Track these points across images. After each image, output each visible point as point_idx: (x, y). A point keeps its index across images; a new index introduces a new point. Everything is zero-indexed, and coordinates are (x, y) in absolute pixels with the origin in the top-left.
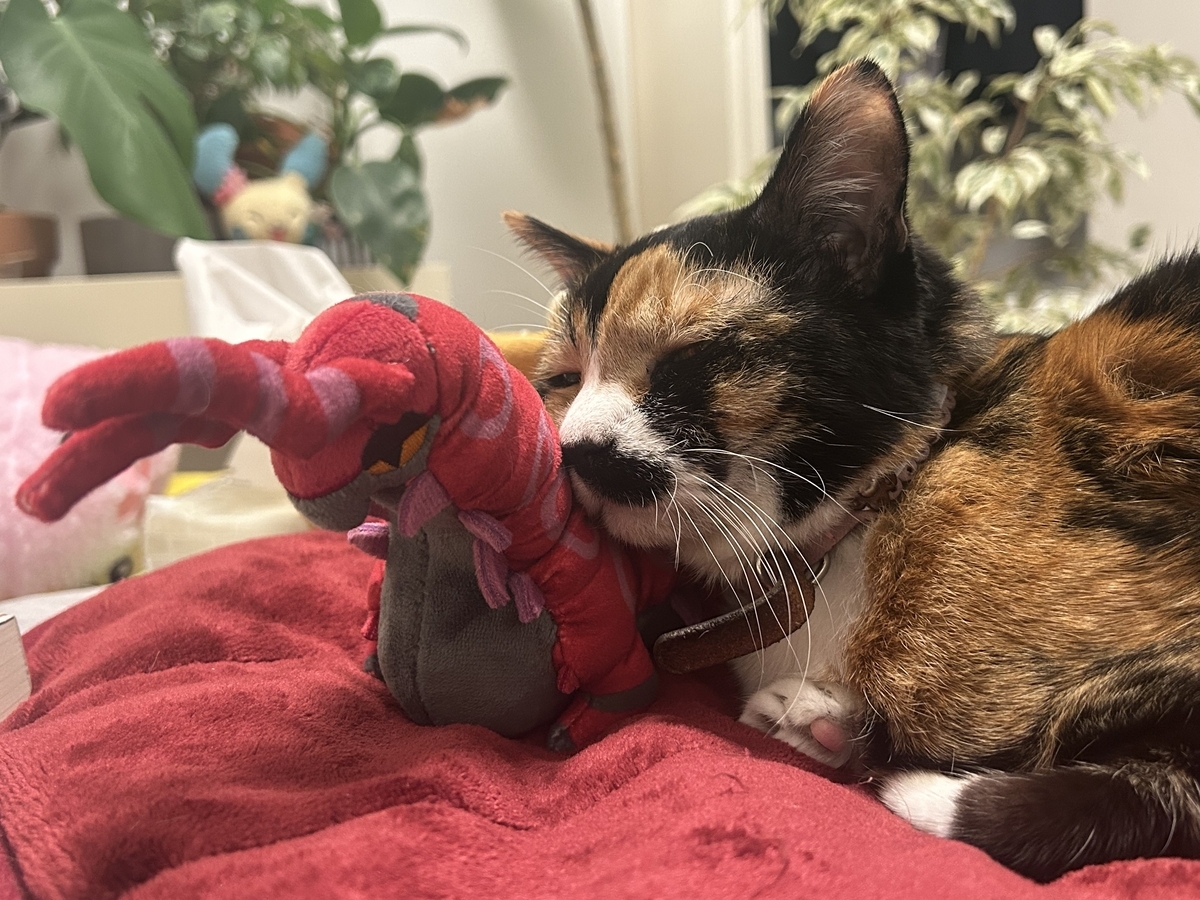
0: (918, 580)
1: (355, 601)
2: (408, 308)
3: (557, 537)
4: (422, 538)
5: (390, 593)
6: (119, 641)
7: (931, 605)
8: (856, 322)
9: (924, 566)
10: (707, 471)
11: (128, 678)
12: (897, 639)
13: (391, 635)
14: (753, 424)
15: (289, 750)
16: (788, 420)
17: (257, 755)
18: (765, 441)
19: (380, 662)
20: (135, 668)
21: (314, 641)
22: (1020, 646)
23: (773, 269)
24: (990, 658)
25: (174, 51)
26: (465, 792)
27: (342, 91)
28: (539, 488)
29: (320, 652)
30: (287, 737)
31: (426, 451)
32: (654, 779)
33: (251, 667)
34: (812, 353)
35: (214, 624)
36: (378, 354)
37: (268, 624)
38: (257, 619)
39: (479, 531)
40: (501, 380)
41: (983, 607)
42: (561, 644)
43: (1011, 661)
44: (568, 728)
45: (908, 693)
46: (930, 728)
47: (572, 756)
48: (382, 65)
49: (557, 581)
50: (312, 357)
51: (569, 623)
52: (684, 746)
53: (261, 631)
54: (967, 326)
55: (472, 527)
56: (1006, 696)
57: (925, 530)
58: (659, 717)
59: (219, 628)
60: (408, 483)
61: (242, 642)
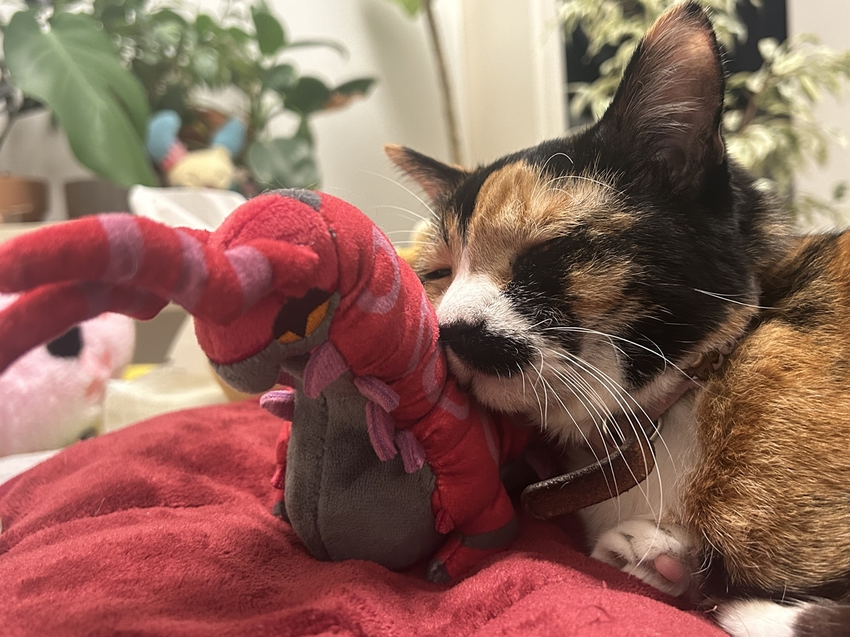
0: (748, 435)
1: (265, 458)
2: (313, 200)
3: (436, 400)
4: (322, 401)
5: (295, 449)
6: (72, 490)
7: (759, 456)
8: (686, 220)
9: (752, 423)
10: (564, 347)
11: (77, 521)
12: (731, 486)
13: (296, 485)
14: (603, 307)
15: (210, 584)
16: (632, 303)
17: (182, 589)
18: (612, 321)
19: (287, 507)
20: (83, 512)
21: (232, 490)
22: (838, 491)
23: (616, 177)
24: (814, 502)
25: (135, 62)
26: (364, 622)
27: (256, 88)
28: (422, 358)
29: (237, 500)
30: (209, 572)
31: (328, 323)
32: (528, 610)
33: (180, 511)
34: (651, 246)
35: (150, 476)
36: (287, 237)
37: (195, 476)
38: (186, 472)
39: (371, 393)
40: (391, 264)
41: (805, 458)
42: (439, 491)
43: (831, 504)
44: (445, 563)
45: (742, 532)
46: (763, 564)
47: (451, 587)
48: (285, 69)
49: (436, 437)
50: (230, 241)
51: (446, 474)
52: (550, 580)
53: (189, 482)
54: (774, 226)
55: (366, 391)
56: (828, 535)
57: (751, 393)
58: (525, 553)
59: (154, 479)
60: (312, 352)
61: (173, 491)
